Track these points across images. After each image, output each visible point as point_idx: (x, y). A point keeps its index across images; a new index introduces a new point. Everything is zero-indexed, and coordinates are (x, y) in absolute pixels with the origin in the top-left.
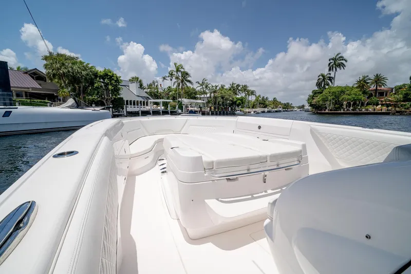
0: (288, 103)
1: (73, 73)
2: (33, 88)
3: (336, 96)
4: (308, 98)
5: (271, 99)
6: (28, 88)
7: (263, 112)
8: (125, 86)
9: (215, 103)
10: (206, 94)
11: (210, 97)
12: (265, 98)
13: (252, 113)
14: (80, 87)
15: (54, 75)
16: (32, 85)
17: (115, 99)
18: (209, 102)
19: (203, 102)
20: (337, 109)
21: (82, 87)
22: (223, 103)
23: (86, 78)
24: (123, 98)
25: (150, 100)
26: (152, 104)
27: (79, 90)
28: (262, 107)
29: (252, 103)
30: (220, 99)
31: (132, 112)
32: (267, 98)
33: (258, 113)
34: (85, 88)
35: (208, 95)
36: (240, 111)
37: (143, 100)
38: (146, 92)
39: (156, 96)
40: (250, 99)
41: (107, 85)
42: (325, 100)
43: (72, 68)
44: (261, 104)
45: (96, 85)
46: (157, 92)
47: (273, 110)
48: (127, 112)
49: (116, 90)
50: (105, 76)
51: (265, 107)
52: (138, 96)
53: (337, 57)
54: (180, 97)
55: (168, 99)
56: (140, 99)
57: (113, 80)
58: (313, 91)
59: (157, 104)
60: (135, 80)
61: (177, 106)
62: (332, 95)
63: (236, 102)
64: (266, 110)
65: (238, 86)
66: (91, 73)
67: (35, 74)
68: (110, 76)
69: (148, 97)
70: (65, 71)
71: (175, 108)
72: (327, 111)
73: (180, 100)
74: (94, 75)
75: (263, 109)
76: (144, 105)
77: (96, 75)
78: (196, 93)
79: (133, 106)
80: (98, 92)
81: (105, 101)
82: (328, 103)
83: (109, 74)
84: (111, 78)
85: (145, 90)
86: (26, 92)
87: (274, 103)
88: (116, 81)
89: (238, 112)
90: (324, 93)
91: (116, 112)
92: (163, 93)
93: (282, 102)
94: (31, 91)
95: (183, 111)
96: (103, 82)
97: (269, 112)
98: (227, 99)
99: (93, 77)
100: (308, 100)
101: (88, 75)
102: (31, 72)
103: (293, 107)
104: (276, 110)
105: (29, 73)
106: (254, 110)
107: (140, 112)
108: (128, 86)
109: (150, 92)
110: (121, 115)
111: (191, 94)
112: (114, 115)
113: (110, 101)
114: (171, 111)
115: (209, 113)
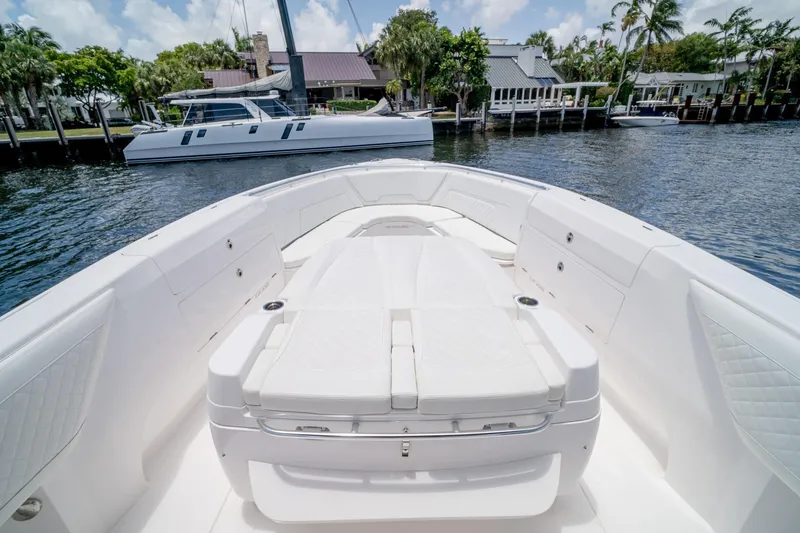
1: (409, 49)
8: (506, 57)
17: (474, 89)
23: (431, 54)
25: (554, 86)
26: (560, 94)
34: (429, 73)
37: (539, 86)
39: (574, 73)
41: (465, 62)
45: (443, 66)
46: (579, 64)
48: (486, 115)
49: (477, 71)
50: (461, 45)
52: (532, 78)
54: (631, 67)
55: (601, 79)
56: (534, 85)
57: (473, 50)
59: (572, 92)
60: (537, 39)
61: (610, 97)
68: (468, 44)
69: (554, 79)
74: (443, 46)
77: (446, 46)
80: (445, 80)
81: (459, 95)
83: (467, 40)
84: (469, 48)
85: (555, 62)
88: (477, 55)
94: (360, 84)
95: (624, 109)
99: (441, 50)
101: (432, 47)
102: (367, 53)
107: (513, 115)
108: (516, 57)
109: (564, 66)
110: (474, 122)
111: (695, 56)
112: (463, 123)
113: (466, 94)
114: (588, 111)
115: (711, 111)
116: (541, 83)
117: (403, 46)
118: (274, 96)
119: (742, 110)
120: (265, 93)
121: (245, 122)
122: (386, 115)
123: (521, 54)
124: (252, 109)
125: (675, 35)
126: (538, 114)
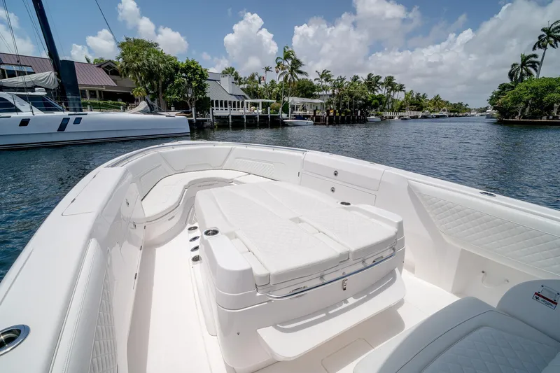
0: (460, 104)
1: (149, 67)
2: (107, 87)
3: (536, 94)
4: (492, 97)
5: (430, 97)
6: (102, 86)
7: (416, 117)
8: (215, 81)
9: (338, 105)
10: (327, 90)
11: (334, 94)
12: (421, 95)
13: (396, 118)
14: (158, 85)
15: (128, 70)
16: (106, 82)
17: (200, 99)
18: (330, 103)
19: (322, 101)
20: (535, 116)
21: (160, 84)
22: (351, 103)
23: (165, 72)
24: (209, 98)
25: (246, 101)
26: (249, 105)
27: (158, 88)
28: (415, 110)
29: (399, 103)
30: (347, 98)
31: (220, 117)
32: (424, 96)
33: (406, 119)
34: (165, 85)
35: (331, 92)
36: (377, 115)
37: (237, 100)
38: (242, 89)
39: (255, 94)
40: (395, 97)
41: (190, 80)
42: (517, 100)
43: (148, 60)
44: (414, 105)
45: (176, 81)
46: (257, 89)
47: (433, 114)
48: (213, 116)
49: (201, 88)
50: (187, 69)
51: (419, 110)
52: (231, 94)
53: (553, 27)
54: (286, 94)
55: (270, 98)
56: (233, 99)
57: (197, 74)
58: (501, 85)
59: (256, 105)
60: (229, 72)
61: (281, 109)
62: (531, 93)
63: (371, 101)
64: (420, 114)
65: (379, 77)
66: (170, 66)
67: (109, 67)
68: (193, 68)
69: (244, 96)
70: (140, 64)
71: (278, 111)
72: (517, 119)
73: (286, 99)
74: (174, 68)
75: (414, 113)
76: (239, 107)
77: (176, 68)
78: (313, 89)
79: (224, 108)
80: (179, 91)
81: (188, 102)
82: (522, 105)
83: (192, 66)
84: (195, 71)
85: (242, 86)
86: (100, 92)
87: (435, 104)
88: (200, 76)
89: (371, 117)
90: (517, 89)
91: (202, 116)
92: (264, 90)
93: (450, 102)
94: (104, 89)
95: (288, 116)
96: (185, 77)
97: (424, 117)
98: (357, 98)
99: (173, 70)
100: (491, 100)
101: (167, 68)
102: (105, 65)
103: (470, 111)
104: (437, 114)
105: (103, 66)
106: (401, 114)
107: (230, 117)
108: (219, 81)
109: (248, 89)
110: (206, 121)
111: (306, 90)
112: (198, 121)
113: (194, 102)
114: (271, 116)
115: (326, 118)
116: (238, 99)
117: (144, 64)
118: (40, 92)
119: (331, 118)
120: (32, 89)
121: (13, 115)
122: (148, 113)
123: (223, 80)
124: (18, 103)
125: (300, 76)
126: (258, 117)
